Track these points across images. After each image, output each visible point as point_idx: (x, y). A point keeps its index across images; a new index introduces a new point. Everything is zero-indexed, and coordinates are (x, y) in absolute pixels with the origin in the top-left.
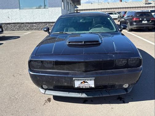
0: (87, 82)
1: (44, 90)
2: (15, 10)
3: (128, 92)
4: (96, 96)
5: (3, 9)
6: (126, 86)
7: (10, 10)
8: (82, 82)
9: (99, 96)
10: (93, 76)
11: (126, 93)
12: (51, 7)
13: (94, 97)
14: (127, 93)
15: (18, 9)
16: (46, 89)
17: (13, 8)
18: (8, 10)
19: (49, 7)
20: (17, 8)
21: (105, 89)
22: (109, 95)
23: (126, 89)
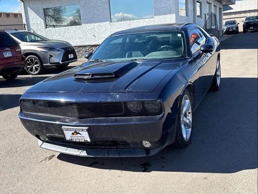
0: (79, 133)
1: (42, 142)
2: (104, 23)
3: (150, 155)
4: (99, 156)
5: (88, 23)
6: (147, 144)
7: (97, 24)
8: (73, 132)
9: (103, 156)
10: (86, 124)
11: (145, 155)
12: (158, 15)
13: (97, 156)
14: (148, 155)
15: (108, 22)
16: (44, 141)
17: (101, 21)
18: (94, 24)
19: (156, 15)
20: (106, 21)
21: (114, 147)
22: (118, 156)
23: (147, 150)
